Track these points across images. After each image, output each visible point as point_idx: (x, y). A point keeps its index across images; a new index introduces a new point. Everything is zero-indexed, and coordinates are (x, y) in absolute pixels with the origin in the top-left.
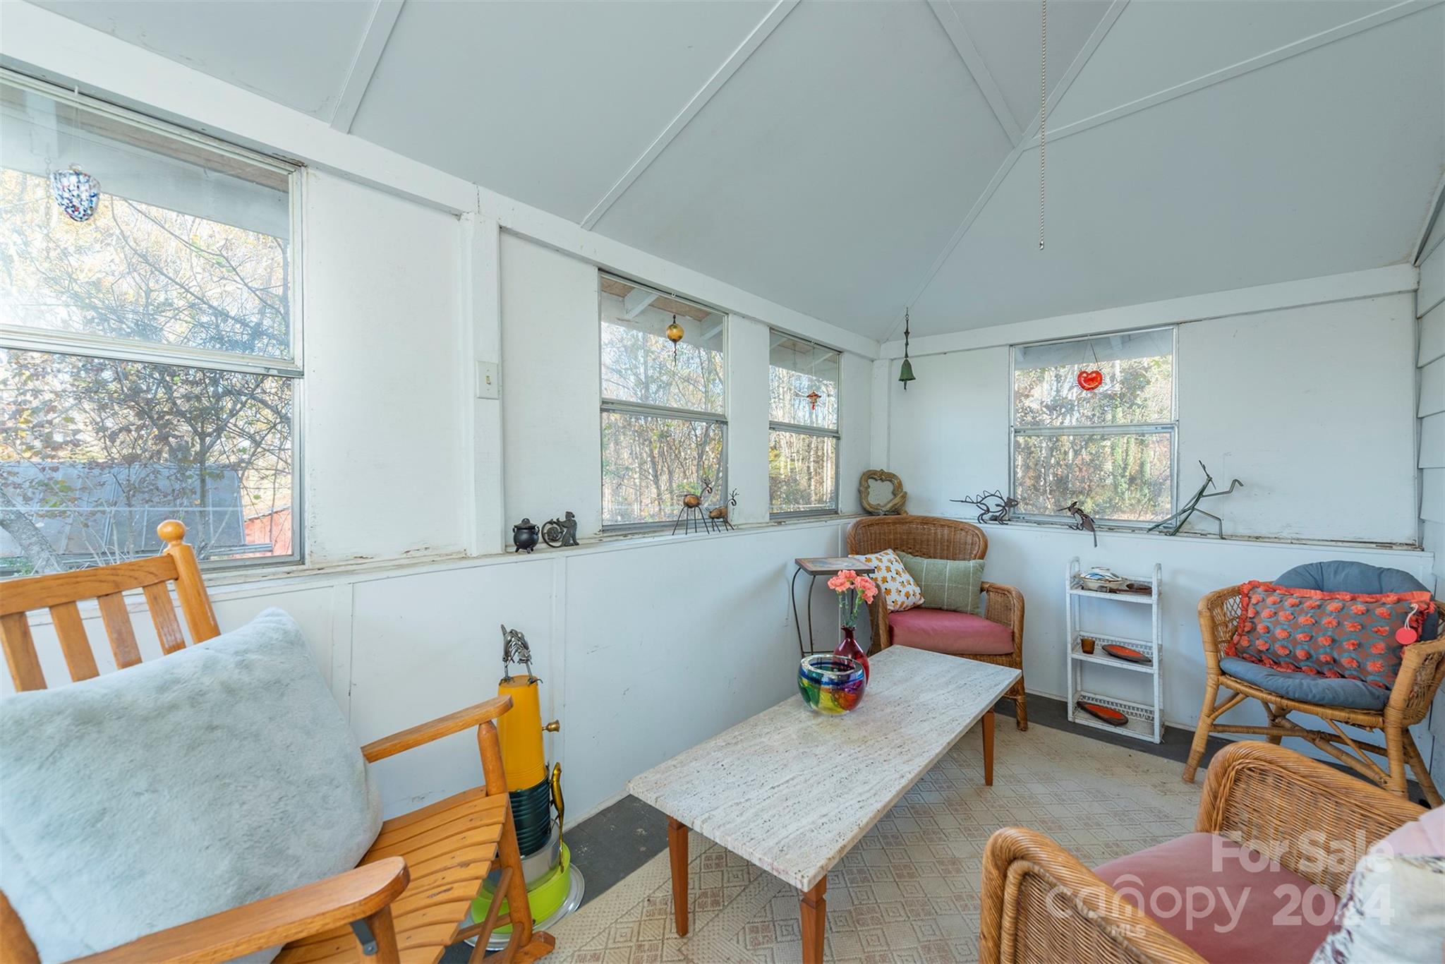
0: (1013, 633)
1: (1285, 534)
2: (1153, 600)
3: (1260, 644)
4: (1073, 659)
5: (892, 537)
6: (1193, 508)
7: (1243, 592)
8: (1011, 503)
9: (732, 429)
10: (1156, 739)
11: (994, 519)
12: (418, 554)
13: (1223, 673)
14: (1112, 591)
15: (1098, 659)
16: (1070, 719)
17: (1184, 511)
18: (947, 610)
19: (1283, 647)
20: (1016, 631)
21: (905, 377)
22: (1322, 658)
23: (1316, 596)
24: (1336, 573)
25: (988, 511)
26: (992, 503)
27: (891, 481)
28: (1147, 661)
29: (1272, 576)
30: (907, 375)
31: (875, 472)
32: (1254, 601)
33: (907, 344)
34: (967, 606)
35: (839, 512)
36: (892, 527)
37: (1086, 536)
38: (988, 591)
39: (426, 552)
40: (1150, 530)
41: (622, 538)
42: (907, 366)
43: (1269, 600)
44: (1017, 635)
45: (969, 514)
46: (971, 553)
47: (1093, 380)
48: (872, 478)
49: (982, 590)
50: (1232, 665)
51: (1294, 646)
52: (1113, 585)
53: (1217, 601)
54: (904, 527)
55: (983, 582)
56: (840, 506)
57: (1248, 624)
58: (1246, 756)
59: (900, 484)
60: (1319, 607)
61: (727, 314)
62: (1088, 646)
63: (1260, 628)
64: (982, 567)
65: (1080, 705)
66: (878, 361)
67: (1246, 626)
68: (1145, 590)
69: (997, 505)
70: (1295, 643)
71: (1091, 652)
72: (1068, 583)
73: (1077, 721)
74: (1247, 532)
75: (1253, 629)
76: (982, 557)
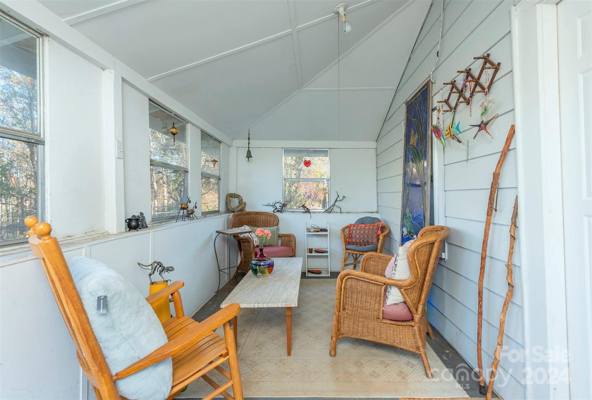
0: (293, 249)
1: (353, 211)
2: (328, 233)
3: (354, 240)
4: (307, 256)
5: (245, 220)
6: (334, 205)
7: (348, 227)
8: (284, 205)
9: (189, 175)
10: (329, 275)
11: (278, 211)
12: (90, 234)
13: (347, 249)
14: (317, 232)
15: (314, 254)
16: (307, 276)
17: (332, 206)
18: (268, 246)
19: (358, 240)
20: (294, 248)
21: (249, 156)
22: (366, 241)
23: (363, 225)
24: (366, 220)
25: (276, 208)
26: (278, 206)
27: (238, 198)
28: (327, 252)
29: (353, 223)
30: (249, 155)
31: (232, 194)
32: (351, 229)
33: (249, 143)
34: (275, 243)
35: (220, 211)
36: (245, 216)
37: (308, 215)
38: (281, 237)
39: (93, 233)
40: (324, 212)
41: (159, 224)
42: (249, 152)
43: (355, 228)
44: (294, 249)
45: (270, 210)
46: (273, 224)
47: (308, 163)
48: (231, 197)
49: (279, 237)
50: (349, 247)
51: (360, 239)
52: (317, 230)
53: (344, 230)
54: (250, 216)
55: (279, 234)
56: (221, 209)
57: (351, 235)
58: (368, 256)
59: (242, 199)
60: (364, 228)
61: (188, 123)
62: (311, 251)
63: (353, 236)
64: (278, 228)
65: (309, 271)
66: (232, 147)
67: (350, 236)
68: (325, 230)
69: (280, 206)
70: (360, 238)
71: (311, 253)
72: (306, 230)
73: (309, 276)
74: (346, 212)
75: (352, 237)
76: (277, 225)
